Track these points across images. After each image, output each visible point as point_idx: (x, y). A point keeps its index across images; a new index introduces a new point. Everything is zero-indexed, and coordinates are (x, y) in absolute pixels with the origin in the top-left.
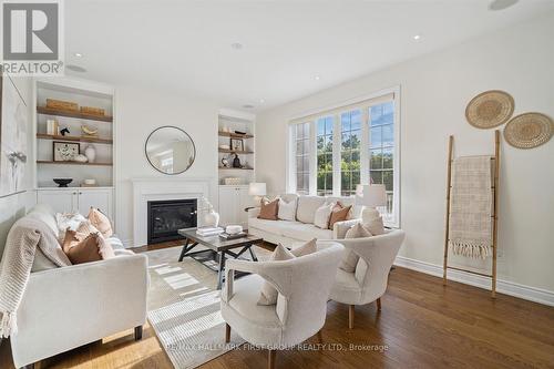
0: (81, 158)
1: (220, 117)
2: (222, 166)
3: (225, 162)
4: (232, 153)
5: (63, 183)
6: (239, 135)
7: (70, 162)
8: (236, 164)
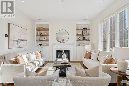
0: (44, 40)
1: (77, 25)
2: (79, 40)
3: (80, 38)
4: (83, 35)
5: (41, 45)
6: (85, 29)
7: (42, 40)
8: (84, 39)
